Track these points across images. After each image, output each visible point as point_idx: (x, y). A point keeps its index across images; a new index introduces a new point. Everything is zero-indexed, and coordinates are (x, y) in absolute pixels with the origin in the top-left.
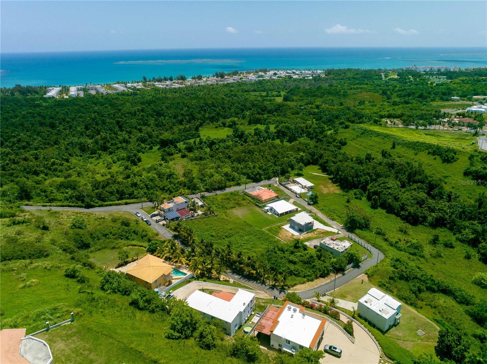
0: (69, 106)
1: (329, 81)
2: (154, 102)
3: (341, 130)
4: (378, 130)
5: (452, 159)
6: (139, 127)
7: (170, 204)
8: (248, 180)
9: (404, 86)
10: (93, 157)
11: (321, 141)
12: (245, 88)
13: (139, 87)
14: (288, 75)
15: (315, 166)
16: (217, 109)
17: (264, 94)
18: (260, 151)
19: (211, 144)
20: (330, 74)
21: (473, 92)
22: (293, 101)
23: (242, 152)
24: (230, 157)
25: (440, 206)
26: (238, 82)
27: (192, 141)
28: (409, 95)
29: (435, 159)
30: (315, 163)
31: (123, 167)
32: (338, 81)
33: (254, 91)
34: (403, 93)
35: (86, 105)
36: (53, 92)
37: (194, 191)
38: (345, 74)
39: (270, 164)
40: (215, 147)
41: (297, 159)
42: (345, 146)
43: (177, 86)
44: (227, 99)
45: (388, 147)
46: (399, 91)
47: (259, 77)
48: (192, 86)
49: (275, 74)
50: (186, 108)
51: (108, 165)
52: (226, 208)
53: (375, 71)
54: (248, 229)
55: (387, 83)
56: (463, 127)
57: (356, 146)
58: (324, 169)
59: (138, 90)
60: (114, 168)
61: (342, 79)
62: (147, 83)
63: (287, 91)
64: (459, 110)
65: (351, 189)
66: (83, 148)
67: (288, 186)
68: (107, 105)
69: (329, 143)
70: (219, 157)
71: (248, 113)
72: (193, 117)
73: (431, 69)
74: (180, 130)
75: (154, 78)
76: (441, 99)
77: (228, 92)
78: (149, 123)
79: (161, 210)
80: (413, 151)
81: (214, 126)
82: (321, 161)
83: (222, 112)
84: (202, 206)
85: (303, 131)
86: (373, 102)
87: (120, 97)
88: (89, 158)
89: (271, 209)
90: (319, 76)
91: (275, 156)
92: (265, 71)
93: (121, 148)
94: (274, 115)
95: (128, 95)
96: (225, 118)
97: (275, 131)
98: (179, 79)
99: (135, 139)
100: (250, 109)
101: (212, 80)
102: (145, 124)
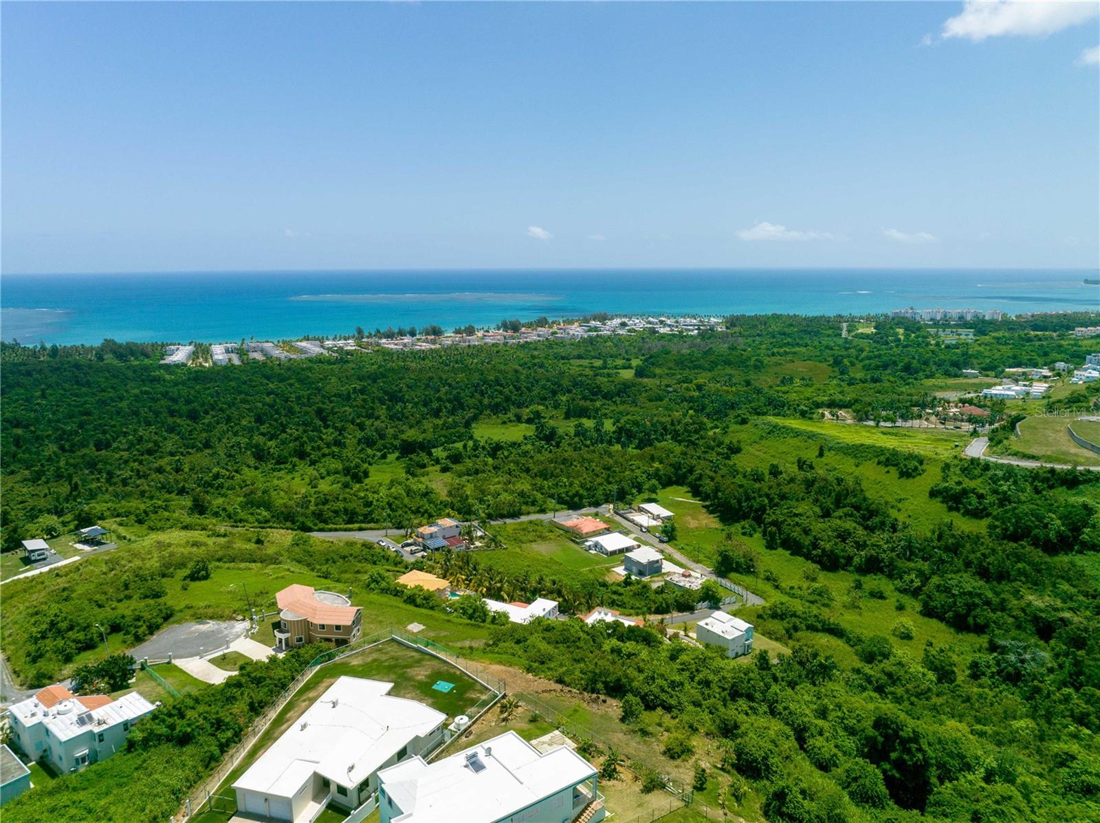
0: (216, 382)
1: (730, 339)
2: (384, 376)
3: (733, 427)
4: (797, 426)
5: (913, 471)
6: (358, 421)
7: (432, 528)
8: (558, 506)
9: (879, 350)
10: (280, 470)
11: (694, 444)
12: (561, 351)
13: (349, 348)
14: (649, 326)
15: (680, 487)
16: (506, 391)
17: (598, 363)
18: (584, 459)
19: (495, 449)
20: (735, 326)
21: (1011, 361)
22: (655, 376)
23: (551, 462)
24: (528, 470)
25: (873, 540)
26: (547, 339)
27: (459, 445)
28: (885, 367)
29: (888, 472)
30: (680, 481)
31: (340, 485)
32: (750, 340)
33: (580, 357)
34: (874, 362)
35: (250, 380)
36: (180, 355)
37: (468, 517)
38: (765, 324)
39: (599, 480)
40: (503, 453)
41: (649, 475)
42: (739, 455)
43: (425, 346)
44: (524, 372)
45: (810, 455)
46: (869, 358)
47: (590, 331)
48: (454, 347)
49: (623, 325)
50: (446, 388)
51: (311, 481)
52: (521, 541)
53: (828, 320)
54: (555, 567)
55: (847, 345)
56: (963, 424)
57: (757, 453)
58: (696, 492)
59: (348, 353)
60: (322, 486)
61: (758, 335)
62: (365, 340)
63: (643, 358)
64: (969, 393)
65: (738, 521)
66: (260, 455)
67: (630, 516)
68: (292, 381)
69: (709, 447)
70: (509, 469)
71: (564, 398)
72: (458, 404)
73: (945, 316)
74: (436, 427)
75: (378, 331)
76: (945, 374)
77: (526, 360)
78: (376, 413)
79: (417, 536)
80: (853, 461)
81: (499, 421)
82: (691, 478)
83: (516, 395)
84: (481, 537)
85: (665, 429)
86: (810, 380)
87: (315, 366)
88: (274, 471)
89: (596, 545)
90: (712, 329)
91: (607, 468)
92: (603, 318)
93: (329, 454)
94: (615, 402)
95: (329, 362)
96: (520, 406)
97: (614, 428)
98: (428, 334)
99: (355, 441)
100: (569, 391)
101: (496, 336)
102: (369, 417)
